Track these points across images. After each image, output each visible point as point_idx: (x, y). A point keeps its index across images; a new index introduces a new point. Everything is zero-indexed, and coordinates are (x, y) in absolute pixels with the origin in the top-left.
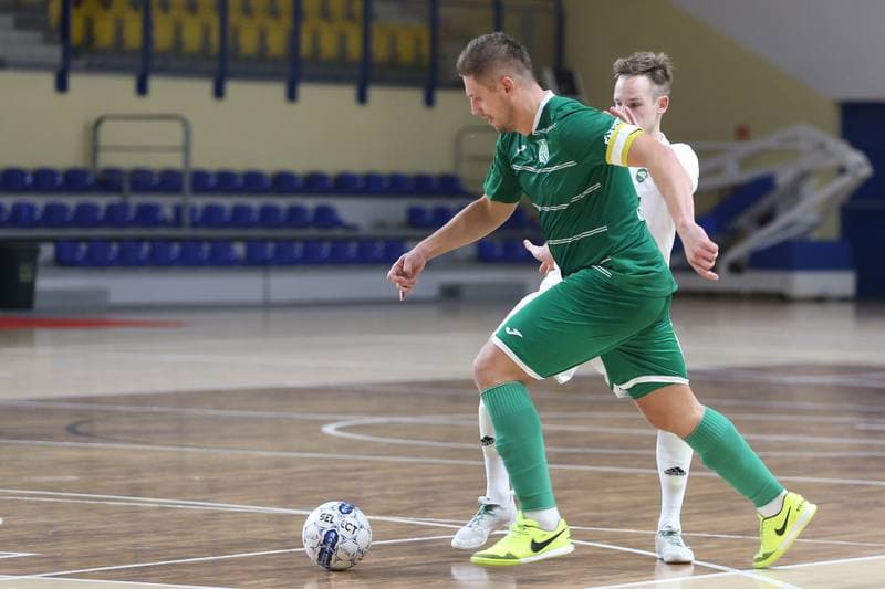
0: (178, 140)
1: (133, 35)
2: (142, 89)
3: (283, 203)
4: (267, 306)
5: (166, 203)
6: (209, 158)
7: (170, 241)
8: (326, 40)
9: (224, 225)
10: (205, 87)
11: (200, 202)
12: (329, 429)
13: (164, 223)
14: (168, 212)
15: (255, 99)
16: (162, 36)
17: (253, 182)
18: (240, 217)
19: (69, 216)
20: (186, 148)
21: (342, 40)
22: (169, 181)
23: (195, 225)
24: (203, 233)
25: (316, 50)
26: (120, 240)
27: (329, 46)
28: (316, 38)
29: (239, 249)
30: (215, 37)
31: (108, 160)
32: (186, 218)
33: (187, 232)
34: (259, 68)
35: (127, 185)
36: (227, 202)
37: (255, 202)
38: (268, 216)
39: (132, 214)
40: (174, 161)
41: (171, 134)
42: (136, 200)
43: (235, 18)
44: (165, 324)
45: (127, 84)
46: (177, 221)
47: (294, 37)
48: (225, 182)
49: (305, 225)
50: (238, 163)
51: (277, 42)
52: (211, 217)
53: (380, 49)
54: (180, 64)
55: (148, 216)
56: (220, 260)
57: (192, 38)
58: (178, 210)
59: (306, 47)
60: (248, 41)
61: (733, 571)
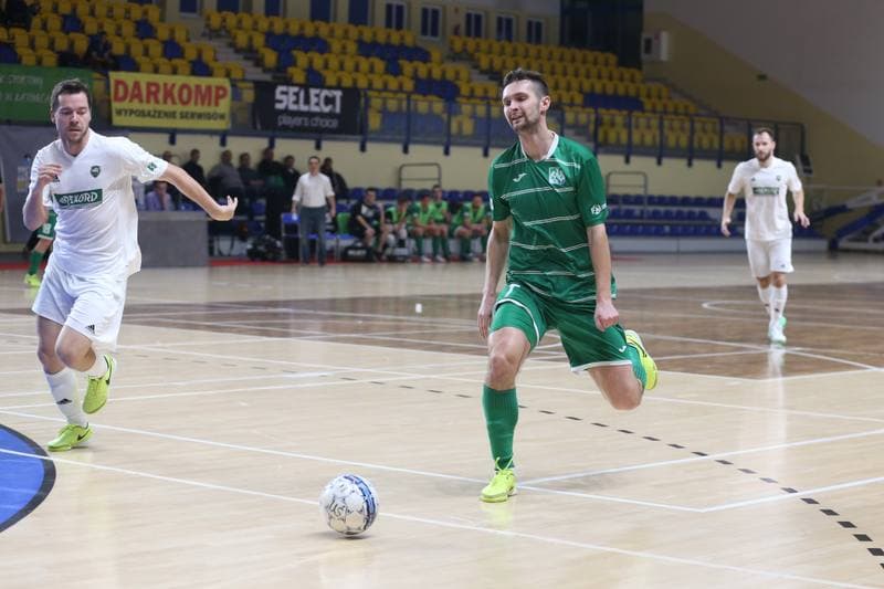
0: (642, 183)
1: (624, 138)
2: (627, 161)
3: (686, 209)
4: (678, 253)
5: (637, 209)
6: (654, 191)
7: (638, 225)
8: (705, 141)
9: (660, 218)
10: (653, 161)
11: (651, 208)
12: (705, 305)
13: (636, 218)
14: (637, 213)
15: (674, 165)
16: (636, 139)
17: (673, 201)
18: (668, 215)
20: (645, 186)
21: (711, 141)
22: (638, 200)
23: (649, 218)
24: (652, 221)
25: (700, 147)
26: (618, 224)
27: (705, 143)
28: (700, 140)
29: (667, 229)
30: (658, 140)
31: (406, 185)
32: (645, 215)
33: (645, 221)
34: (676, 153)
35: (620, 201)
36: (662, 209)
37: (674, 209)
38: (679, 215)
39: (622, 213)
40: (640, 191)
41: (639, 180)
42: (625, 207)
43: (666, 131)
45: (621, 159)
46: (641, 217)
47: (691, 140)
48: (661, 200)
49: (694, 219)
50: (668, 192)
51: (684, 141)
52: (655, 215)
53: (727, 145)
54: (644, 151)
55: (629, 214)
56: (658, 233)
57: (648, 140)
58: (642, 212)
59: (696, 144)
60: (672, 142)
61: (875, 369)
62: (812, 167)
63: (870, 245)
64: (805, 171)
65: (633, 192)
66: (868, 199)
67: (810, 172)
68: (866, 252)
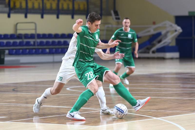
0: (34, 28)
1: (24, 5)
2: (26, 17)
3: (56, 40)
5: (32, 41)
6: (40, 31)
7: (33, 49)
8: (65, 5)
9: (44, 45)
10: (39, 16)
11: (39, 40)
12: (68, 89)
13: (31, 45)
14: (32, 43)
15: (50, 18)
16: (30, 5)
17: (50, 36)
18: (47, 43)
19: (11, 44)
20: (36, 29)
21: (68, 5)
22: (32, 36)
23: (38, 45)
24: (39, 47)
25: (63, 7)
26: (22, 49)
27: (65, 7)
28: (63, 5)
29: (48, 50)
30: (41, 5)
31: (19, 32)
32: (36, 44)
33: (36, 47)
34: (50, 12)
35: (23, 37)
36: (45, 40)
37: (51, 40)
38: (53, 43)
39: (25, 43)
40: (33, 32)
41: (33, 26)
42: (25, 40)
43: (45, 1)
44: (32, 67)
45: (23, 16)
46: (34, 45)
47: (58, 5)
48: (44, 36)
49: (61, 45)
50: (47, 32)
51: (54, 6)
52: (41, 44)
53: (76, 7)
54: (34, 11)
55: (28, 44)
56: (43, 53)
57: (36, 6)
58: (34, 42)
59: (60, 7)
60: (48, 6)
61: (155, 118)
62: (120, 17)
63: (151, 55)
64: (116, 19)
65: (29, 32)
66: (149, 31)
67: (118, 19)
68: (148, 58)
